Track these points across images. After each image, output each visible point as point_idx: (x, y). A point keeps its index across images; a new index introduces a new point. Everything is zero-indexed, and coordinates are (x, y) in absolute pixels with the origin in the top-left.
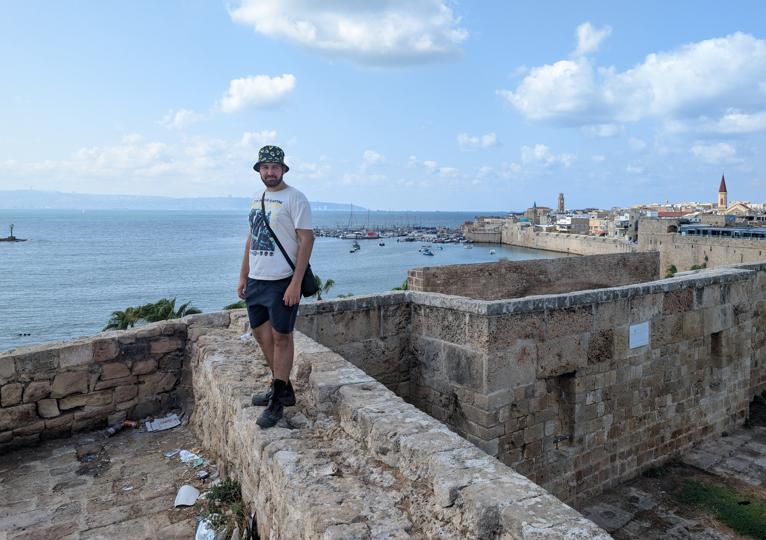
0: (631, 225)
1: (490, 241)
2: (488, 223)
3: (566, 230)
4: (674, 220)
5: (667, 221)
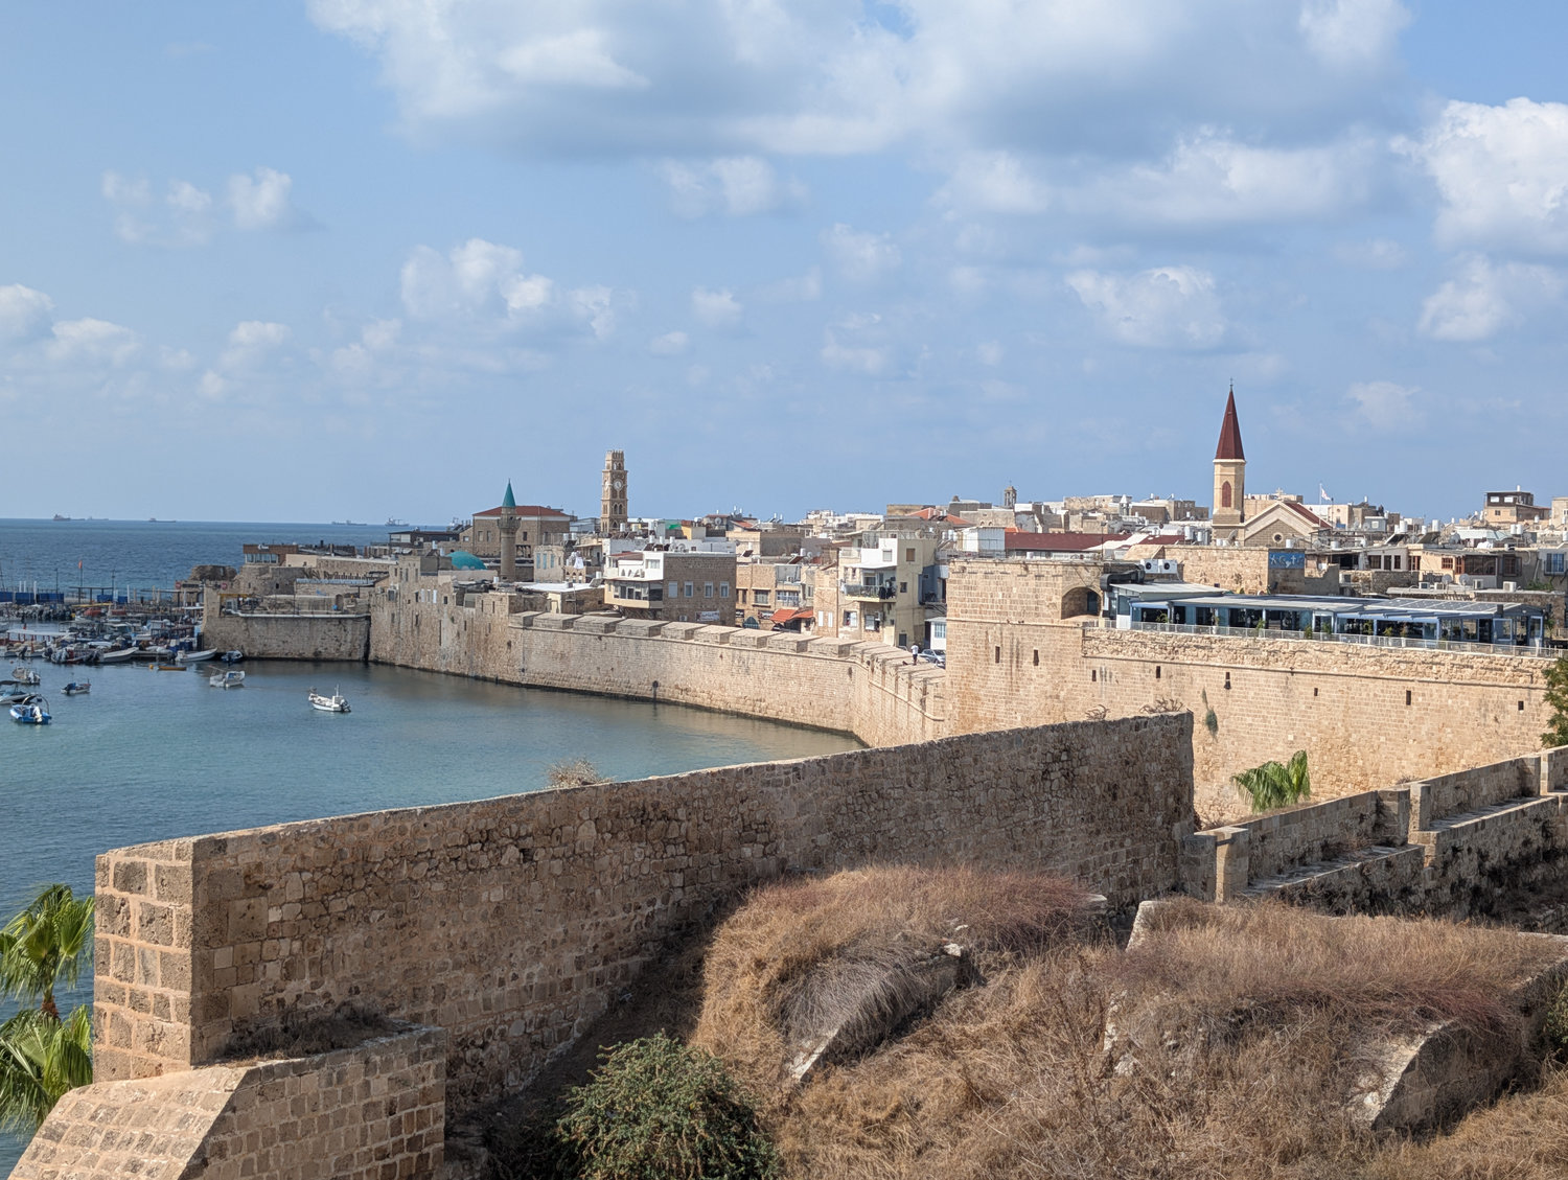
0: (904, 585)
1: (317, 653)
2: (307, 573)
3: (645, 604)
4: (1086, 566)
5: (1060, 568)
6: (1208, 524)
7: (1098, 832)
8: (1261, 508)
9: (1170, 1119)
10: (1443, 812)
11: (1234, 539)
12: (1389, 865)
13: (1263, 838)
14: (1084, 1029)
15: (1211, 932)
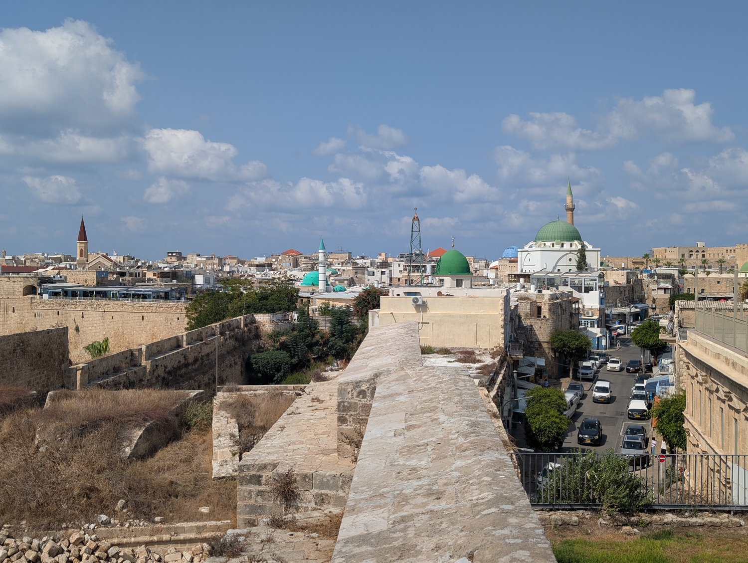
4: (32, 278)
5: (22, 279)
6: (75, 263)
7: (34, 369)
8: (94, 258)
9: (59, 464)
10: (153, 354)
11: (84, 268)
12: (135, 372)
13: (93, 367)
14: (28, 438)
15: (73, 400)
